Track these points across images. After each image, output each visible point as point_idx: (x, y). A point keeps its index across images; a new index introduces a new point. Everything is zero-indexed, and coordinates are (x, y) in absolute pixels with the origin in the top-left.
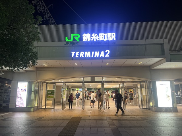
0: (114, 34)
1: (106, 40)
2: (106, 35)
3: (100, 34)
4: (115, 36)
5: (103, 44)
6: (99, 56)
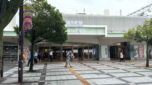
2: (78, 22)
3: (75, 21)
5: (77, 27)
6: (75, 33)
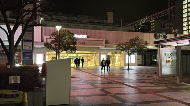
0: (86, 35)
1: (83, 38)
2: (83, 35)
3: (81, 35)
4: (86, 36)
6: (80, 44)
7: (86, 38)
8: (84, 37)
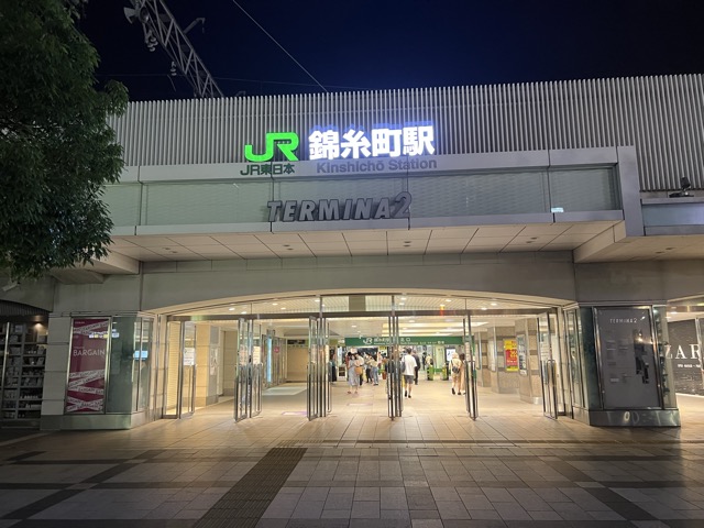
3: (375, 132)
5: (386, 170)
6: (373, 216)
7: (431, 150)
8: (415, 150)
